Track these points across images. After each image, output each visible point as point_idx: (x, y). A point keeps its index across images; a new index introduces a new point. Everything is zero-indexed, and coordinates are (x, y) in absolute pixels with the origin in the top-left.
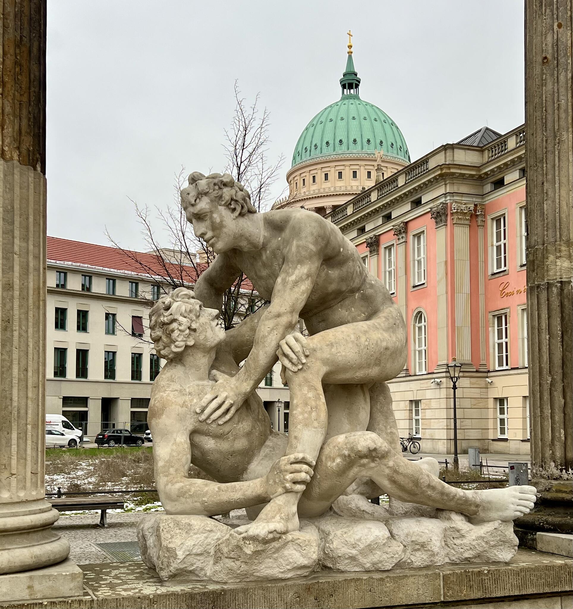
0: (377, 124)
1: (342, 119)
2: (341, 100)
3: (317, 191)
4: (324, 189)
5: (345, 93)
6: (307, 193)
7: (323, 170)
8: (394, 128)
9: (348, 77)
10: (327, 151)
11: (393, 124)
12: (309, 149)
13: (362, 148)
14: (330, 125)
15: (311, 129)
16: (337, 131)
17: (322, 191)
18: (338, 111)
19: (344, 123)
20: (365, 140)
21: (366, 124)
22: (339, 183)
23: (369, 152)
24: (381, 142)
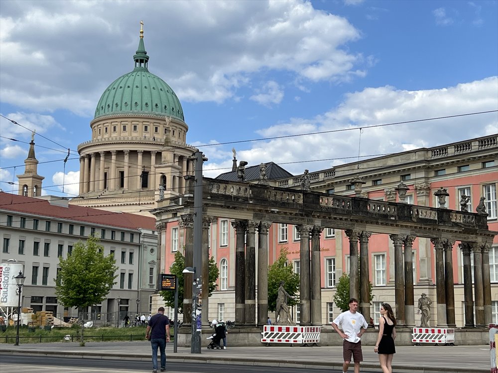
0: (162, 93)
3: (118, 139)
4: (124, 137)
6: (110, 139)
7: (123, 123)
10: (126, 109)
13: (152, 110)
14: (128, 91)
15: (113, 91)
17: (122, 139)
20: (154, 105)
21: (155, 92)
22: (134, 134)
23: (157, 113)
24: (166, 107)
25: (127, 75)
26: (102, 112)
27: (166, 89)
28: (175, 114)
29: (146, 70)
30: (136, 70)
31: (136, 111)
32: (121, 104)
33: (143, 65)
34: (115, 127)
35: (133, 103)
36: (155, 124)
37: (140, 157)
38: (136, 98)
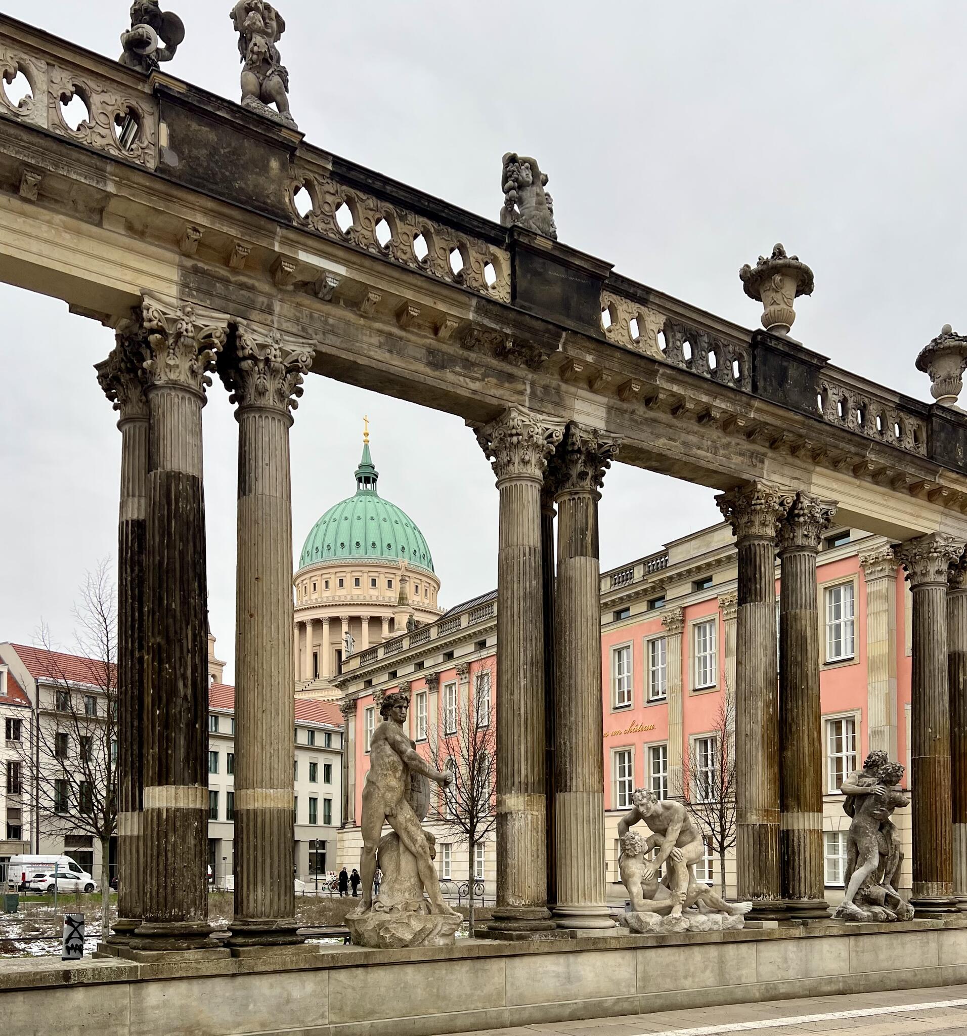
0: (398, 527)
1: (359, 518)
2: (356, 496)
3: (331, 599)
4: (339, 597)
5: (361, 487)
6: (319, 600)
7: (338, 575)
8: (416, 532)
9: (364, 470)
10: (342, 554)
11: (415, 528)
12: (320, 548)
13: (382, 554)
14: (345, 525)
15: (323, 527)
16: (354, 531)
17: (337, 598)
18: (354, 509)
19: (361, 522)
20: (385, 545)
21: (386, 526)
22: (356, 592)
23: (390, 558)
24: (403, 548)
25: (345, 502)
26: (308, 560)
27: (404, 521)
28: (418, 560)
29: (374, 494)
30: (360, 493)
31: (357, 556)
32: (335, 545)
33: (369, 486)
34: (327, 582)
35: (354, 543)
36: (387, 575)
37: (365, 625)
38: (358, 536)
